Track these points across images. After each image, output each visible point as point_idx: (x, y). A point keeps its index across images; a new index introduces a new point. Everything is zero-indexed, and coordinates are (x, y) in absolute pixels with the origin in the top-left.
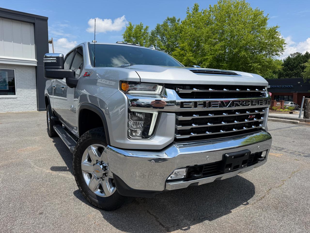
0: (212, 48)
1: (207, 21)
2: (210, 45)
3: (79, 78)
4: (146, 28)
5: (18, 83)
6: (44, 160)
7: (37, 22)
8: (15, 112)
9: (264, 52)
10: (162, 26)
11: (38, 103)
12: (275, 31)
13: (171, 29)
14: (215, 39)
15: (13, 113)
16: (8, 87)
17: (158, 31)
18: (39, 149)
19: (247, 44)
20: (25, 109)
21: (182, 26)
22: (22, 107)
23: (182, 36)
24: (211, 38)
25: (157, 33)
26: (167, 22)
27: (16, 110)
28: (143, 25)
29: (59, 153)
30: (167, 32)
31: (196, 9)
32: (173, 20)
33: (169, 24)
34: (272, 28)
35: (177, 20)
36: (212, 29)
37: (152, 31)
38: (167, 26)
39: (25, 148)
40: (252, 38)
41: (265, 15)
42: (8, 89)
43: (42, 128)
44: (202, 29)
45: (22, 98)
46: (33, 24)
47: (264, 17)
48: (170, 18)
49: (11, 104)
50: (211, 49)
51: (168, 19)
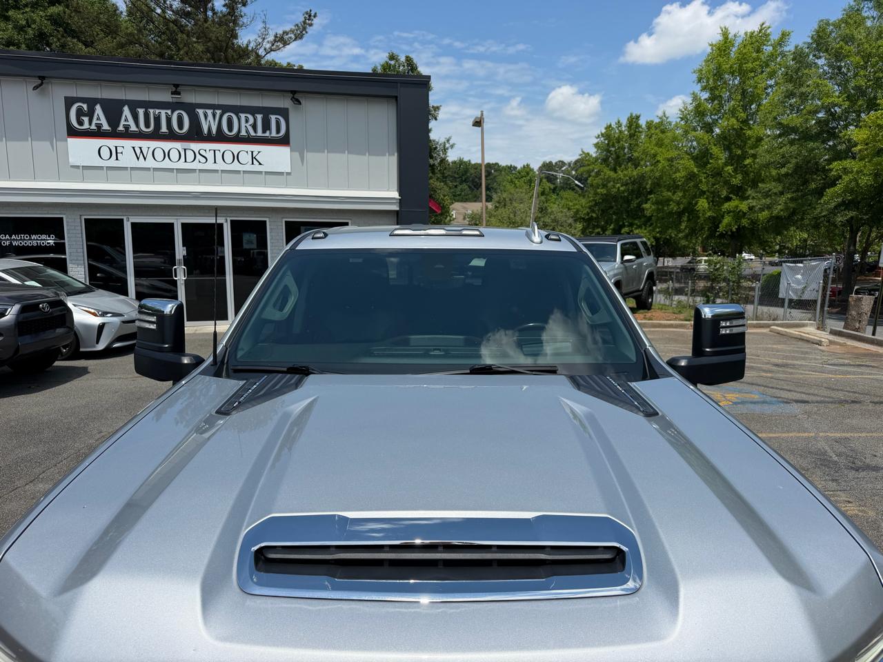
4: (781, 39)
7: (402, 92)
10: (837, 25)
17: (819, 43)
25: (818, 50)
28: (769, 31)
37: (796, 47)
38: (860, 23)
46: (394, 100)
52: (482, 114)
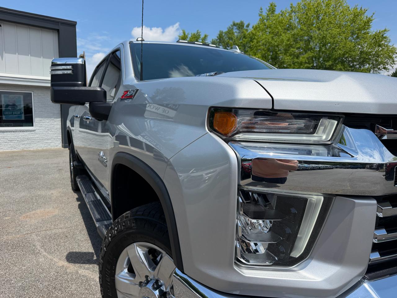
0: (296, 60)
1: (286, 26)
2: (292, 57)
3: (113, 102)
4: (205, 37)
5: (37, 111)
6: (58, 236)
7: (61, 28)
8: (32, 149)
9: (367, 65)
10: (226, 33)
11: (63, 138)
12: (383, 35)
13: (237, 38)
14: (298, 48)
15: (30, 151)
16: (23, 116)
17: (220, 40)
18: (54, 214)
19: (344, 55)
20: (45, 145)
21: (254, 32)
22: (42, 142)
23: (253, 45)
24: (294, 48)
25: (220, 42)
26: (232, 29)
27: (34, 147)
28: (200, 34)
29: (83, 223)
30: (232, 41)
31: (272, 10)
32: (240, 26)
33: (235, 30)
34: (378, 32)
35: (245, 25)
36: (294, 35)
37: (213, 40)
38: (233, 33)
39: (34, 212)
40: (352, 47)
41: (368, 14)
42: (23, 118)
43: (64, 174)
44: (281, 35)
45: (42, 131)
46: (56, 31)
47: (368, 17)
48: (236, 22)
49: (28, 139)
50: (293, 61)
51: (234, 25)
52: (84, 53)
